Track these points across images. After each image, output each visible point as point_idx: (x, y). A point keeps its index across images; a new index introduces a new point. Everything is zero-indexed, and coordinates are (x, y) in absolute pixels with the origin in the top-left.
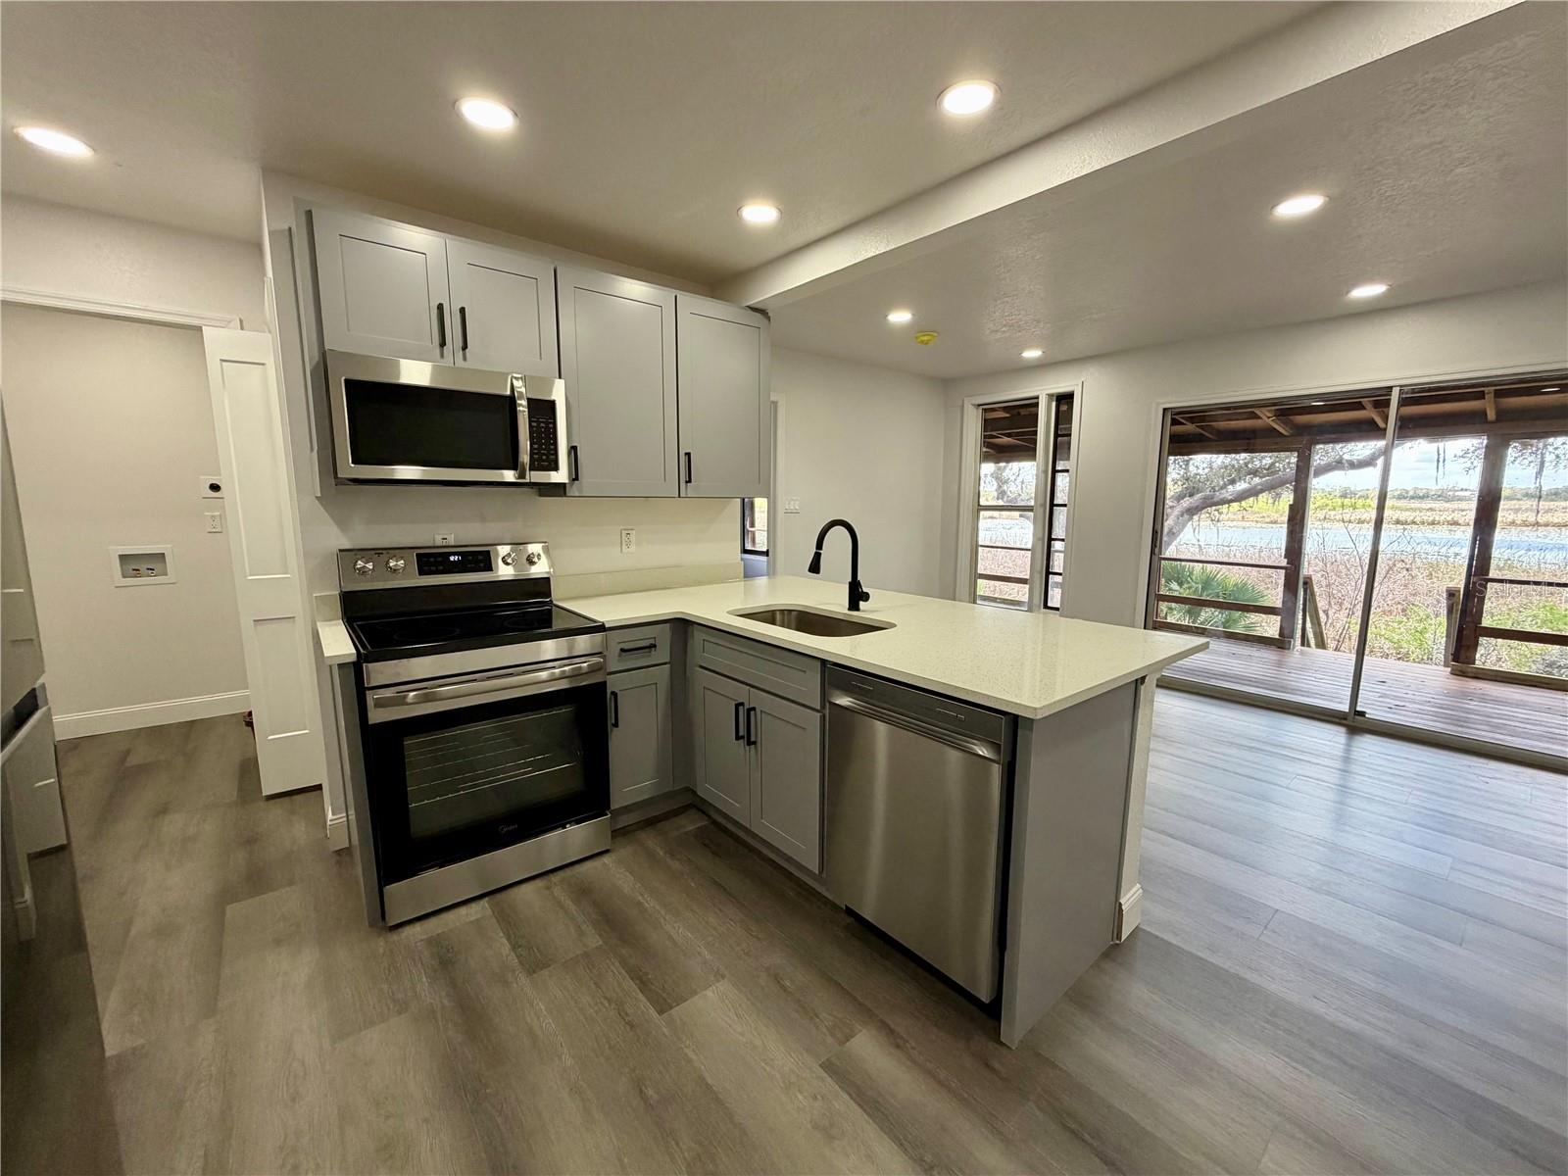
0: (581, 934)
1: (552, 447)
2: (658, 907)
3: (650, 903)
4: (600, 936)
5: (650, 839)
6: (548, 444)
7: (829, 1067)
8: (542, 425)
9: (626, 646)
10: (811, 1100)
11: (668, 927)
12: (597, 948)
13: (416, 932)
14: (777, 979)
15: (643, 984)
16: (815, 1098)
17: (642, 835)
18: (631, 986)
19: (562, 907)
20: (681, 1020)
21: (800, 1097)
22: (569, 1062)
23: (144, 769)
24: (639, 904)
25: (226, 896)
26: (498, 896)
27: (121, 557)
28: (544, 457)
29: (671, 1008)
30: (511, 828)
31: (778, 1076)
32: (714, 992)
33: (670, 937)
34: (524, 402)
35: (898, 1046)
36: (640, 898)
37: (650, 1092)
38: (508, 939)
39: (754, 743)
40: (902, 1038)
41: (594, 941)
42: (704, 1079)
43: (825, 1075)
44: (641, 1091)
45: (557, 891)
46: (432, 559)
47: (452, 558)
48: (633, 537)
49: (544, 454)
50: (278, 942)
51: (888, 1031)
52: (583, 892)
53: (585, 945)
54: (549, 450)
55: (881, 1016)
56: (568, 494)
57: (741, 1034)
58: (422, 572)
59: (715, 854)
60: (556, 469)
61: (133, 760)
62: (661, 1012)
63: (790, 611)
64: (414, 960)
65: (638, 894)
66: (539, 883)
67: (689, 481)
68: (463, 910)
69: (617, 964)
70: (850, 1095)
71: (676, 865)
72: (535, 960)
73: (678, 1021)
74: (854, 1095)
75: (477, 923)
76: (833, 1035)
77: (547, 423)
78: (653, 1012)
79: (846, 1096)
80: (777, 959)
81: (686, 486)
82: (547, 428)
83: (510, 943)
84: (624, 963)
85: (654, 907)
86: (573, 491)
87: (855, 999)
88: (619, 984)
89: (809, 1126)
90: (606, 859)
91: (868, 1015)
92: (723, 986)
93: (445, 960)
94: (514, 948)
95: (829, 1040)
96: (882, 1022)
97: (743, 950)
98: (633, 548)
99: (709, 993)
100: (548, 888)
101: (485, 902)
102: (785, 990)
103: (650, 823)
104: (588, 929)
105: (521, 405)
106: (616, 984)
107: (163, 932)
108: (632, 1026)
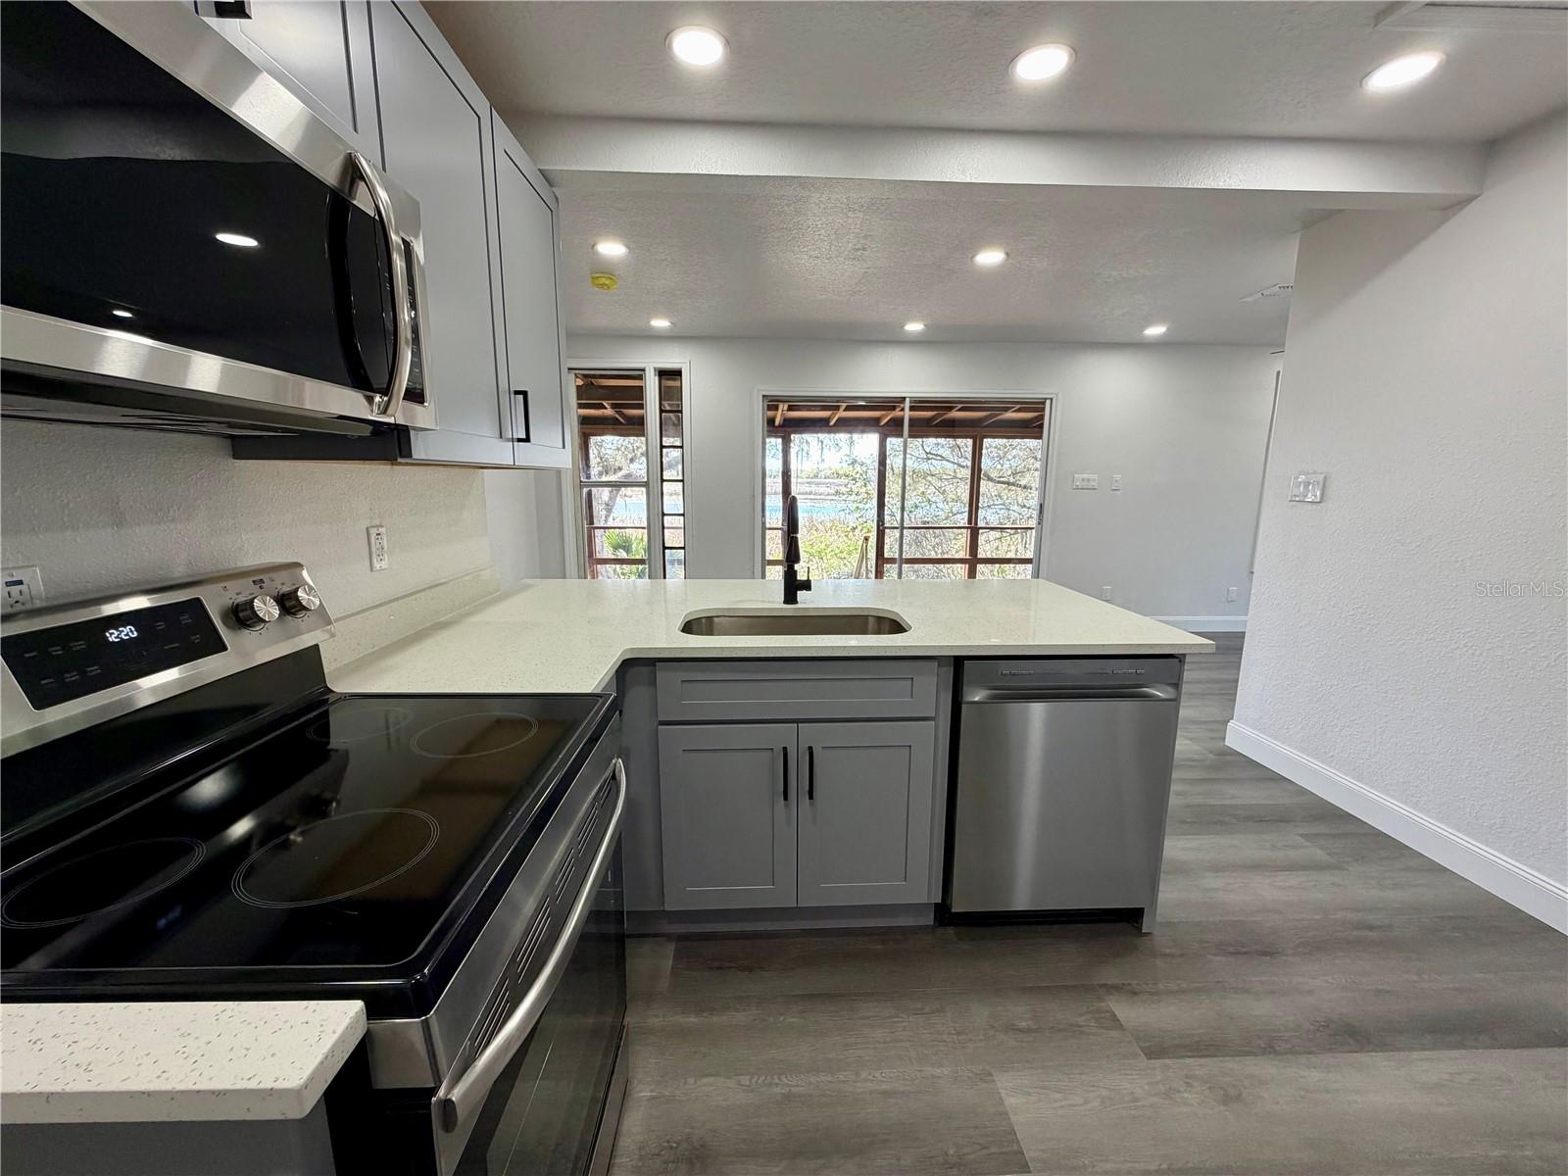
2: (813, 1080)
7: (1151, 1053)
11: (864, 1087)
14: (1011, 1028)
21: (1186, 1096)
24: (788, 1097)
29: (1020, 1149)
31: (1154, 1100)
32: (1010, 1096)
33: (884, 1095)
35: (1135, 993)
36: (776, 1090)
40: (1126, 985)
43: (1162, 1061)
47: (113, 636)
48: (385, 540)
51: (1114, 989)
55: (1095, 984)
65: (765, 1089)
67: (525, 439)
71: (735, 1017)
73: (1048, 1155)
74: (1190, 1054)
76: (1108, 1029)
79: (1190, 1060)
81: (518, 447)
87: (1065, 987)
91: (1092, 990)
95: (1114, 1034)
96: (1101, 987)
98: (386, 560)
99: (1010, 1101)
102: (1033, 1031)
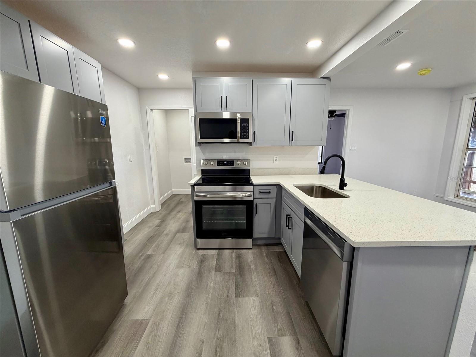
0: (232, 267)
1: (247, 132)
2: (254, 269)
3: (253, 267)
4: (235, 270)
5: (264, 250)
6: (246, 131)
7: (270, 339)
8: (245, 126)
9: (261, 191)
10: (258, 345)
11: (253, 276)
12: (233, 272)
13: (201, 252)
14: (273, 305)
15: (237, 287)
16: (260, 345)
17: (263, 247)
18: (234, 287)
19: (232, 259)
20: (240, 301)
21: (256, 342)
22: (210, 296)
23: (182, 202)
24: (250, 266)
25: (178, 232)
26: (221, 250)
27: (185, 159)
28: (245, 135)
29: (239, 297)
30: (225, 234)
31: (254, 332)
32: (253, 299)
33: (252, 279)
34: (240, 120)
35: (297, 349)
36: (251, 265)
37: (221, 315)
38: (216, 261)
39: (291, 229)
40: (301, 347)
41: (233, 271)
42: (235, 320)
43: (267, 341)
44: (219, 313)
45: (233, 255)
46: (220, 162)
47: (225, 162)
48: (278, 158)
49: (245, 134)
50: (180, 244)
51: (298, 342)
52: (239, 257)
53: (231, 271)
54: (246, 133)
55: (298, 336)
56: (253, 145)
57: (252, 315)
58: (218, 165)
59: (280, 261)
60: (248, 138)
61: (181, 200)
62: (236, 297)
63: (320, 187)
64: (197, 258)
65: (251, 263)
66: (231, 251)
67: (292, 140)
68: (212, 251)
69: (235, 279)
70: (271, 352)
71: (266, 260)
72: (218, 269)
73: (239, 301)
74: (272, 353)
75: (213, 255)
76: (278, 331)
77: (246, 125)
78: (235, 295)
79: (269, 352)
80: (277, 300)
81: (292, 143)
82: (246, 127)
83: (216, 263)
84: (236, 279)
85: (253, 269)
86: (254, 144)
87: (293, 326)
88: (232, 284)
89: (252, 352)
90: (250, 251)
91: (294, 333)
92: (256, 299)
93: (202, 261)
94: (217, 264)
95: (276, 333)
96: (297, 338)
97: (268, 292)
98: (278, 161)
99: (251, 299)
100: (232, 253)
101: (217, 251)
102: (273, 310)
103: (267, 245)
104: (234, 267)
105: (239, 121)
106: (231, 284)
107: (167, 235)
108: (228, 296)
